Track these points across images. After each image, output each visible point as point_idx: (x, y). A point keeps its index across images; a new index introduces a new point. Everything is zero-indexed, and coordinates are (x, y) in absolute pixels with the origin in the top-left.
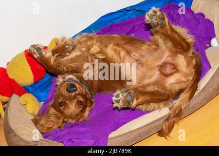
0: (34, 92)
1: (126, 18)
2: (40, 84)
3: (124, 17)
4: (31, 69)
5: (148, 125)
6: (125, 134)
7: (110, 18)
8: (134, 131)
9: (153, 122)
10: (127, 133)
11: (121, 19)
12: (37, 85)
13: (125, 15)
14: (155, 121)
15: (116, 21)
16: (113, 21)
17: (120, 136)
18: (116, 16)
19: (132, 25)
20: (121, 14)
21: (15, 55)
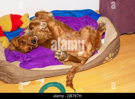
0: (9, 37)
1: (65, 15)
2: (12, 33)
3: (64, 15)
5: (60, 70)
6: (47, 71)
8: (52, 70)
9: (62, 69)
10: (48, 71)
11: (62, 15)
12: (11, 34)
13: (65, 14)
14: (64, 69)
15: (60, 15)
16: (59, 15)
17: (45, 71)
18: (60, 12)
19: (67, 20)
20: (63, 12)
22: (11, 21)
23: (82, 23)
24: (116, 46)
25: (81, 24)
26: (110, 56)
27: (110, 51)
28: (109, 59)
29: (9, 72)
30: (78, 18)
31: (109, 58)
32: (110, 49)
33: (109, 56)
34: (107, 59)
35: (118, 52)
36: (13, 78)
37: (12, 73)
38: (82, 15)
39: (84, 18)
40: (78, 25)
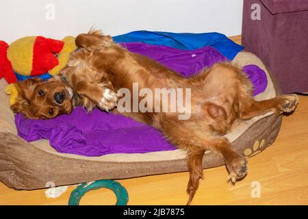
1: (160, 44)
3: (158, 42)
4: (34, 60)
7: (143, 37)
8: (117, 163)
9: (140, 163)
13: (160, 40)
16: (146, 42)
18: (151, 37)
20: (157, 36)
21: (25, 36)
22: (32, 54)
23: (197, 64)
24: (271, 125)
25: (194, 65)
26: (256, 146)
27: (257, 136)
28: (252, 153)
29: (19, 160)
30: (190, 51)
31: (252, 150)
32: (258, 131)
33: (253, 145)
34: (248, 152)
35: (274, 138)
36: (28, 174)
37: (25, 162)
38: (199, 45)
39: (202, 53)
40: (188, 68)
